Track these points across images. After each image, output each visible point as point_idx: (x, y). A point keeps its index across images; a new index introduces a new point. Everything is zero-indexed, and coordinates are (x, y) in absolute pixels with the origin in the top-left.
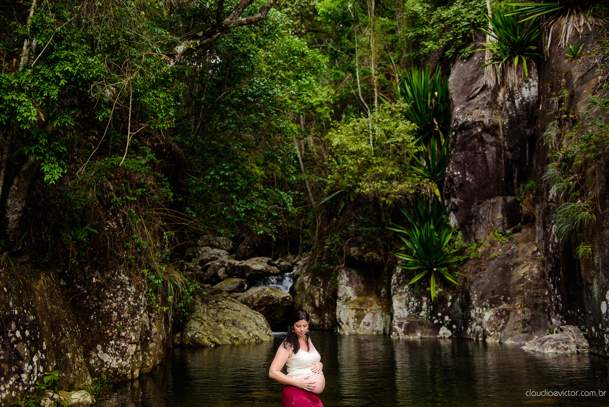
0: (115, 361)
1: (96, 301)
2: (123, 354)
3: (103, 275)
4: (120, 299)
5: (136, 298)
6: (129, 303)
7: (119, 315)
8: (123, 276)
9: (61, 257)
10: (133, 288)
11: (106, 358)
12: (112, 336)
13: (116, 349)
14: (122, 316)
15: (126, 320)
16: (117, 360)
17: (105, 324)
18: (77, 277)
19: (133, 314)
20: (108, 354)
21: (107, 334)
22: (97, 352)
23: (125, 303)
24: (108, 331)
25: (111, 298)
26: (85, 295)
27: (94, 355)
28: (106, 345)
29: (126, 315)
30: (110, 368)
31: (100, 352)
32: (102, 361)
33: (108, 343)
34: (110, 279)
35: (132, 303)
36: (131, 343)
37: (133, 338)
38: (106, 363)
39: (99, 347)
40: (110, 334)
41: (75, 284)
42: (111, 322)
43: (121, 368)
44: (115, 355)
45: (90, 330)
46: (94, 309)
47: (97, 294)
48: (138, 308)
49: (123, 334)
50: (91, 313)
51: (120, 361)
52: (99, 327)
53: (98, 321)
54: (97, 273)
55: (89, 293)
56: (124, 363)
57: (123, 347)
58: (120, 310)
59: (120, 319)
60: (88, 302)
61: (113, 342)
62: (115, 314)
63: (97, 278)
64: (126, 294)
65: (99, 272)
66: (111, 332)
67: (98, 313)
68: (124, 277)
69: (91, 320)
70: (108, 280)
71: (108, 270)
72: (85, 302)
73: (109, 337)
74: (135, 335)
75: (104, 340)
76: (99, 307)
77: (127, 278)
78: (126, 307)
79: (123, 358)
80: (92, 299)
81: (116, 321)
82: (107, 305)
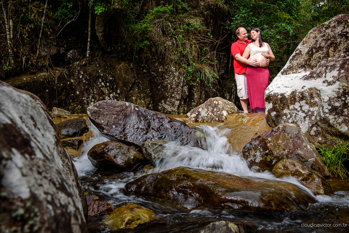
0: (169, 108)
1: (161, 80)
2: (173, 105)
3: (164, 68)
4: (171, 79)
5: (179, 78)
6: (175, 80)
7: (171, 86)
8: (172, 67)
9: (144, 59)
10: (177, 73)
11: (166, 106)
12: (168, 96)
13: (170, 102)
14: (172, 87)
15: (174, 89)
16: (171, 107)
17: (165, 90)
18: (152, 68)
19: (177, 86)
20: (167, 104)
21: (166, 95)
22: (162, 103)
23: (174, 81)
24: (166, 94)
25: (167, 78)
26: (155, 77)
27: (160, 105)
28: (166, 101)
29: (174, 86)
30: (167, 111)
31: (163, 103)
32: (164, 108)
33: (166, 99)
34: (167, 69)
35: (177, 80)
36: (177, 100)
37: (178, 98)
38: (166, 109)
39: (163, 101)
40: (167, 95)
41: (151, 71)
42: (167, 90)
43: (173, 111)
44: (170, 105)
45: (158, 93)
46: (160, 83)
47: (162, 76)
48: (179, 83)
49: (173, 95)
50: (158, 86)
51: (172, 108)
52: (162, 92)
53: (162, 89)
54: (161, 67)
55: (157, 76)
56: (174, 109)
57: (173, 102)
58: (171, 84)
59: (171, 88)
60: (157, 80)
61: (169, 99)
62: (169, 86)
63: (161, 69)
64: (174, 76)
65: (162, 66)
66: (167, 94)
67: (162, 85)
68: (173, 69)
69: (158, 89)
70: (166, 70)
71: (166, 65)
72: (156, 80)
73: (167, 97)
74: (178, 96)
75: (165, 98)
76: (162, 83)
77: (174, 69)
78: (174, 82)
79: (173, 107)
80: (159, 79)
81: (170, 89)
82: (166, 82)
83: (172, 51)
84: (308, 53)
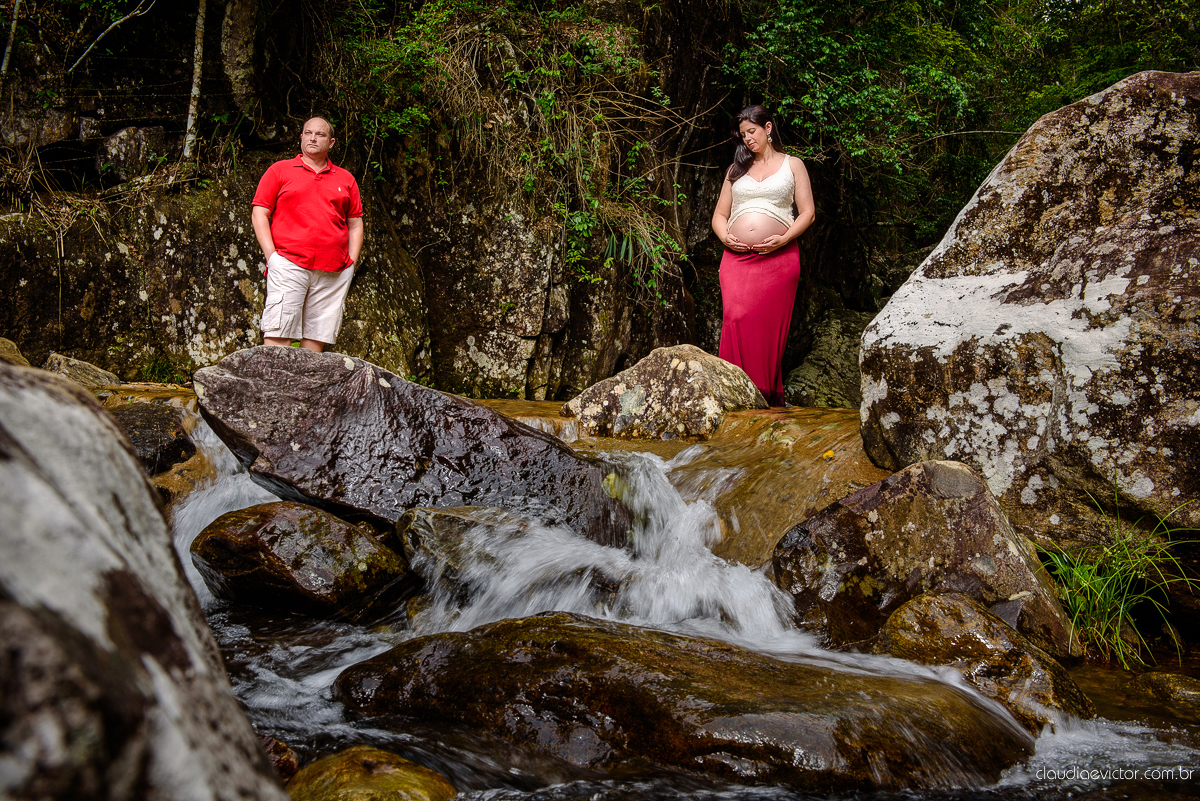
0: (496, 367)
1: (468, 257)
2: (510, 355)
3: (480, 212)
4: (507, 255)
5: (535, 255)
6: (522, 263)
7: (505, 283)
8: (513, 212)
9: (404, 175)
10: (531, 236)
11: (483, 360)
12: (493, 321)
13: (500, 346)
14: (510, 286)
15: (517, 294)
16: (501, 365)
17: (479, 299)
18: (433, 211)
19: (529, 284)
20: (486, 353)
21: (484, 317)
22: (467, 348)
23: (516, 263)
24: (485, 312)
25: (492, 253)
26: (445, 248)
27: (461, 352)
28: (483, 338)
29: (516, 285)
30: (487, 379)
31: (473, 348)
32: (476, 365)
33: (485, 333)
34: (492, 218)
35: (527, 263)
36: (527, 338)
37: (529, 329)
38: (482, 369)
39: (471, 340)
40: (489, 318)
41: (429, 224)
42: (491, 296)
43: (507, 380)
44: (497, 355)
45: (454, 308)
46: (464, 271)
47: (470, 245)
48: (538, 273)
49: (512, 319)
50: (456, 279)
51: (505, 367)
52: (469, 304)
53: (468, 293)
54: (471, 208)
55: (454, 243)
56: (512, 373)
57: (511, 343)
58: (506, 274)
59: (507, 291)
60: (452, 259)
61: (494, 333)
62: (498, 281)
63: (470, 216)
64: (518, 246)
65: (475, 206)
66: (490, 313)
67: (470, 279)
68: (515, 217)
69: (456, 291)
70: (489, 220)
71: (488, 202)
72: (448, 258)
73: (487, 323)
74: (532, 323)
75: (480, 329)
76: (472, 269)
77: (520, 217)
78: (517, 270)
79: (509, 362)
80: (462, 256)
81: (499, 296)
82: (485, 265)
83: (516, 149)
84: (1023, 203)
